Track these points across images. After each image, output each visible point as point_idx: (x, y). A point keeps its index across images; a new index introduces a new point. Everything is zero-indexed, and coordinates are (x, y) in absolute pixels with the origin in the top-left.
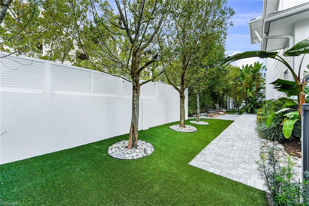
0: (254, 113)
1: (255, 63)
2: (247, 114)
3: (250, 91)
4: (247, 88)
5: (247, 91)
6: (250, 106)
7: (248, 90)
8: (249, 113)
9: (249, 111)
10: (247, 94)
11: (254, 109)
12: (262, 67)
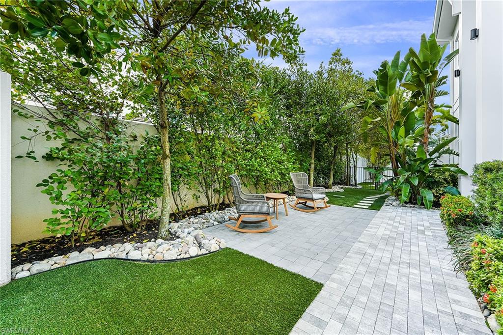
0: (422, 204)
1: (423, 36)
2: (398, 206)
3: (407, 133)
4: (398, 124)
5: (397, 134)
6: (407, 181)
7: (402, 131)
8: (406, 203)
9: (404, 198)
10: (400, 143)
11: (421, 190)
12: (443, 57)
